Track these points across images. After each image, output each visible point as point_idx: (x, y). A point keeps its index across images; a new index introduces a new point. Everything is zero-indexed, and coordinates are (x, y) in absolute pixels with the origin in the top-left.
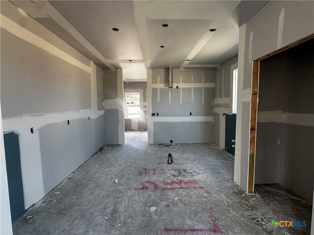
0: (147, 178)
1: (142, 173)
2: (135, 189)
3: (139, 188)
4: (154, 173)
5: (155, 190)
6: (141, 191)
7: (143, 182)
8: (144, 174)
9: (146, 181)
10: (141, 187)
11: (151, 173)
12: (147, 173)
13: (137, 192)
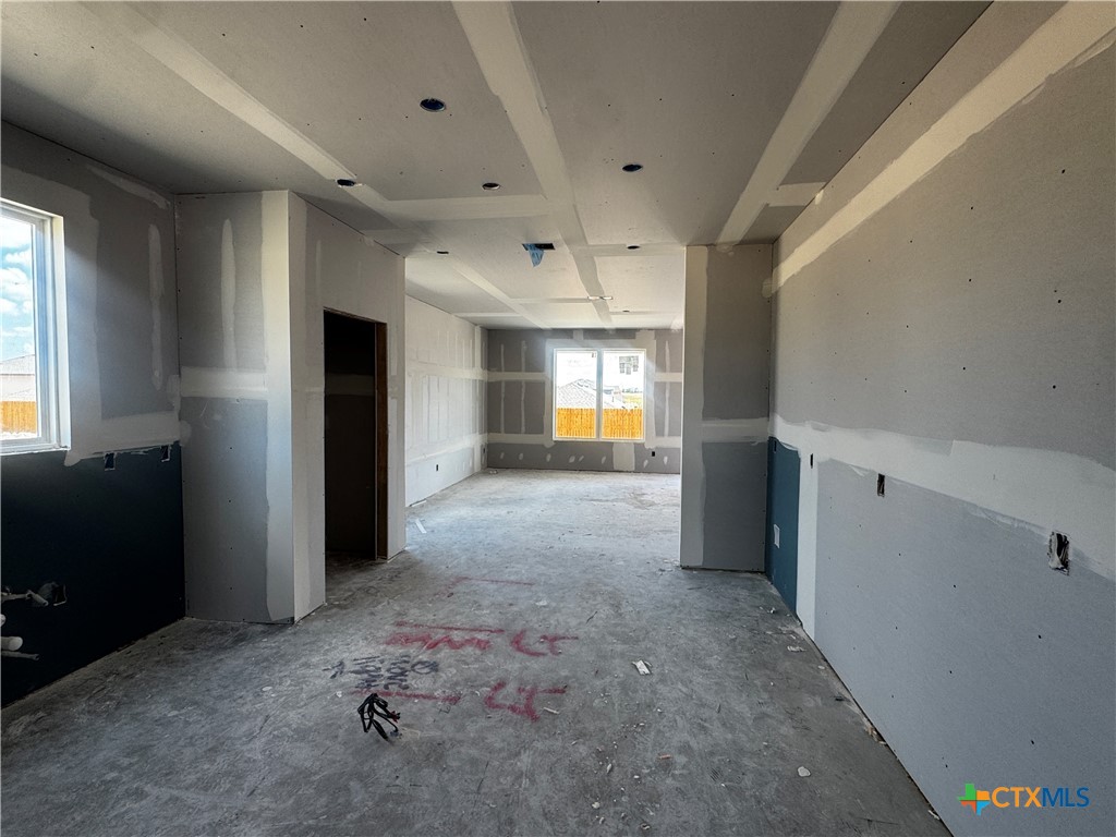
0: (536, 666)
1: (550, 691)
2: (577, 638)
3: (566, 641)
4: (501, 685)
5: (523, 632)
6: (561, 632)
7: (550, 654)
8: (543, 686)
9: (541, 659)
10: (559, 643)
11: (511, 688)
12: (528, 688)
13: (573, 632)
